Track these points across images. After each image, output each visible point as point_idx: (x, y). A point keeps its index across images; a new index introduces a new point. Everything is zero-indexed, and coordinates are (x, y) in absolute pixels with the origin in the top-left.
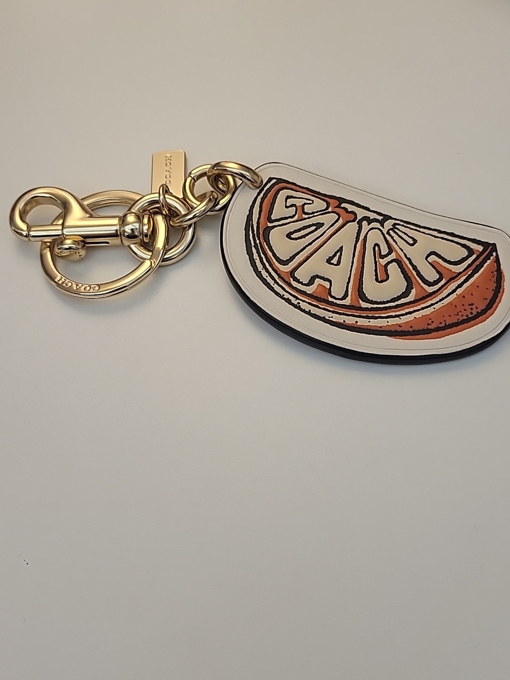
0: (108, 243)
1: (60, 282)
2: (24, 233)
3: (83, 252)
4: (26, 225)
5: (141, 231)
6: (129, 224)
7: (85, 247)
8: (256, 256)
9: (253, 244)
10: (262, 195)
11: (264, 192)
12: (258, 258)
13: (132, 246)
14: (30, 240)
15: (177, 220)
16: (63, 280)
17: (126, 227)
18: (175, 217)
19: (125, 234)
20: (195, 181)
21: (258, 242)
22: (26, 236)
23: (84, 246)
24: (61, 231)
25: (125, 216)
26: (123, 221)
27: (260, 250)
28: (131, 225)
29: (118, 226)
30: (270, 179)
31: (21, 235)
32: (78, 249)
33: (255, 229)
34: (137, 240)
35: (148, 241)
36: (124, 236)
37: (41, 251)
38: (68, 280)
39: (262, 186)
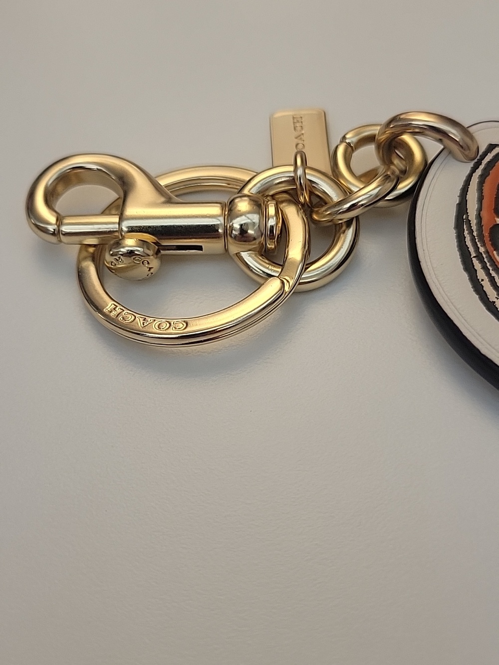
0: (200, 248)
1: (113, 314)
2: (51, 228)
3: (155, 263)
4: (55, 214)
5: (263, 228)
6: (241, 215)
7: (159, 255)
8: (481, 274)
9: (473, 254)
10: (479, 172)
11: (482, 167)
12: (486, 279)
13: (245, 255)
14: (60, 241)
15: (326, 211)
16: (118, 310)
17: (234, 221)
18: (322, 206)
19: (234, 232)
20: (353, 150)
21: (482, 250)
22: (54, 234)
23: (158, 252)
24: (117, 226)
25: (232, 202)
26: (230, 210)
27: (488, 264)
28: (243, 217)
29: (222, 219)
30: (491, 147)
31: (45, 231)
32: (149, 255)
33: (474, 228)
34: (255, 245)
35: (273, 247)
36: (231, 236)
37: (79, 262)
38: (126, 311)
39: (478, 157)
